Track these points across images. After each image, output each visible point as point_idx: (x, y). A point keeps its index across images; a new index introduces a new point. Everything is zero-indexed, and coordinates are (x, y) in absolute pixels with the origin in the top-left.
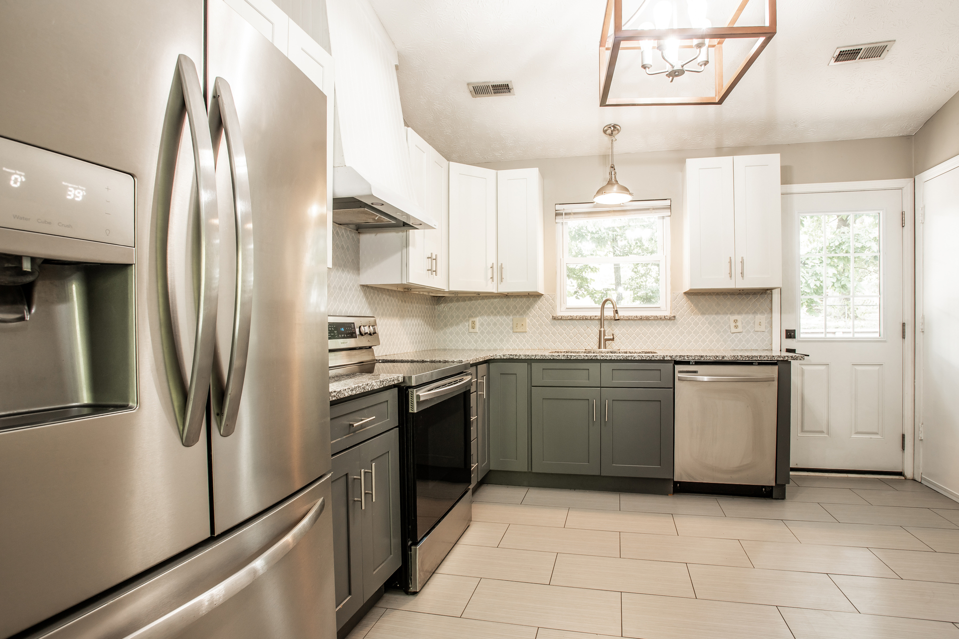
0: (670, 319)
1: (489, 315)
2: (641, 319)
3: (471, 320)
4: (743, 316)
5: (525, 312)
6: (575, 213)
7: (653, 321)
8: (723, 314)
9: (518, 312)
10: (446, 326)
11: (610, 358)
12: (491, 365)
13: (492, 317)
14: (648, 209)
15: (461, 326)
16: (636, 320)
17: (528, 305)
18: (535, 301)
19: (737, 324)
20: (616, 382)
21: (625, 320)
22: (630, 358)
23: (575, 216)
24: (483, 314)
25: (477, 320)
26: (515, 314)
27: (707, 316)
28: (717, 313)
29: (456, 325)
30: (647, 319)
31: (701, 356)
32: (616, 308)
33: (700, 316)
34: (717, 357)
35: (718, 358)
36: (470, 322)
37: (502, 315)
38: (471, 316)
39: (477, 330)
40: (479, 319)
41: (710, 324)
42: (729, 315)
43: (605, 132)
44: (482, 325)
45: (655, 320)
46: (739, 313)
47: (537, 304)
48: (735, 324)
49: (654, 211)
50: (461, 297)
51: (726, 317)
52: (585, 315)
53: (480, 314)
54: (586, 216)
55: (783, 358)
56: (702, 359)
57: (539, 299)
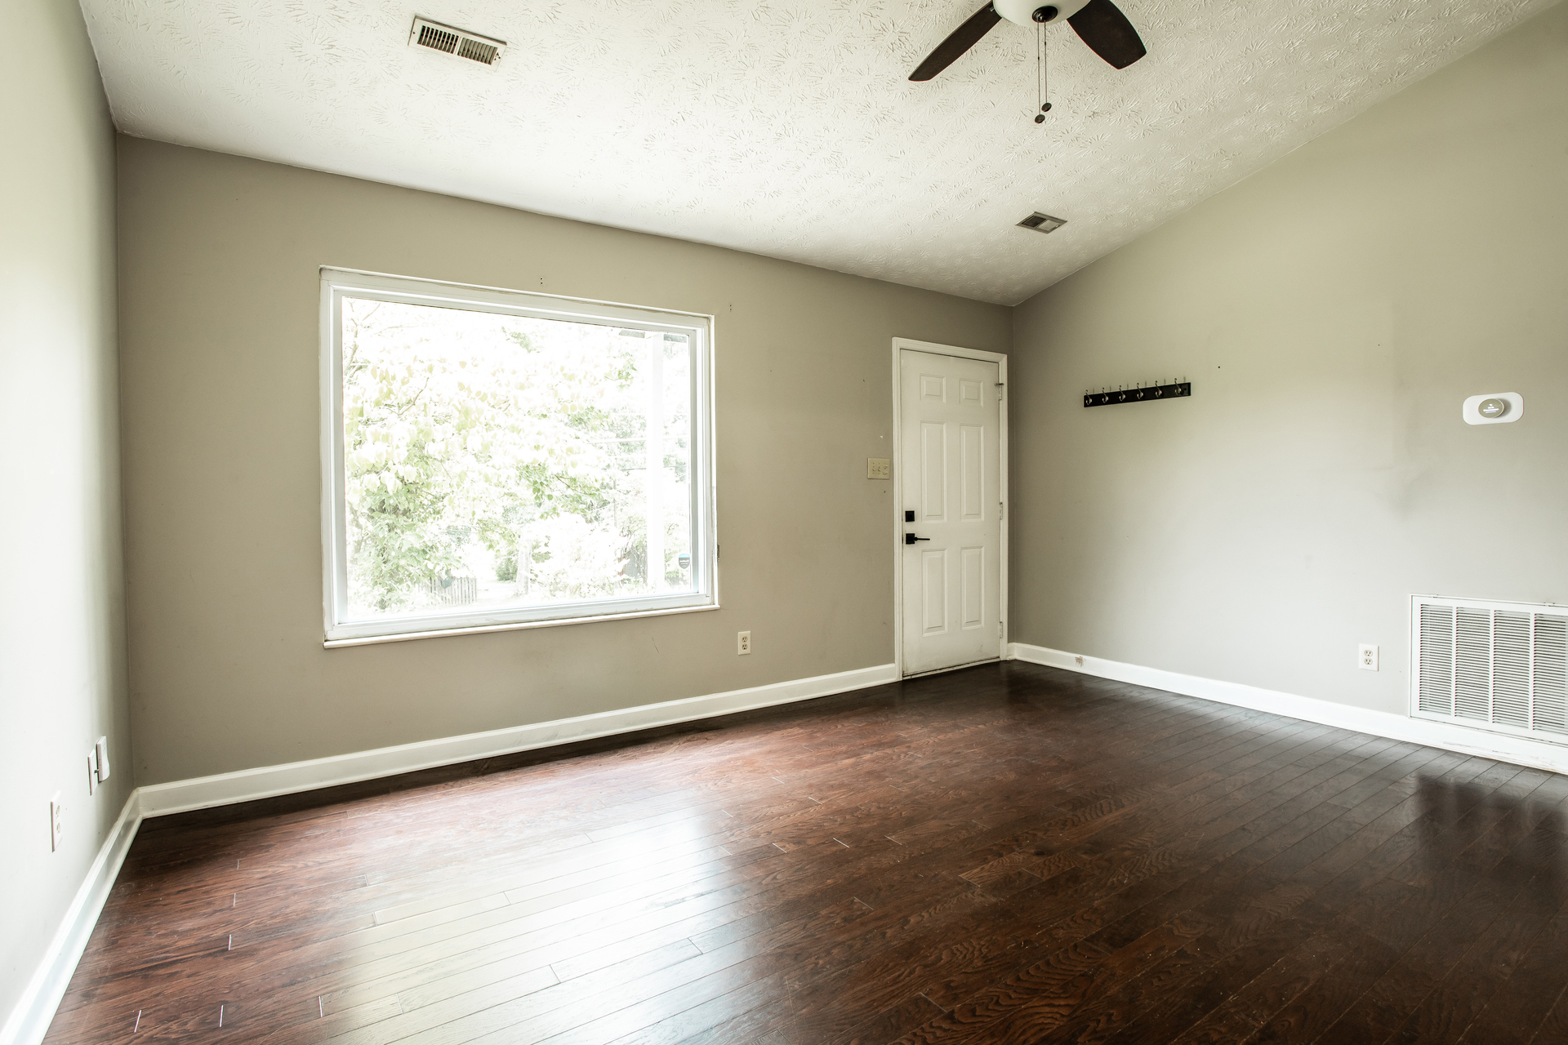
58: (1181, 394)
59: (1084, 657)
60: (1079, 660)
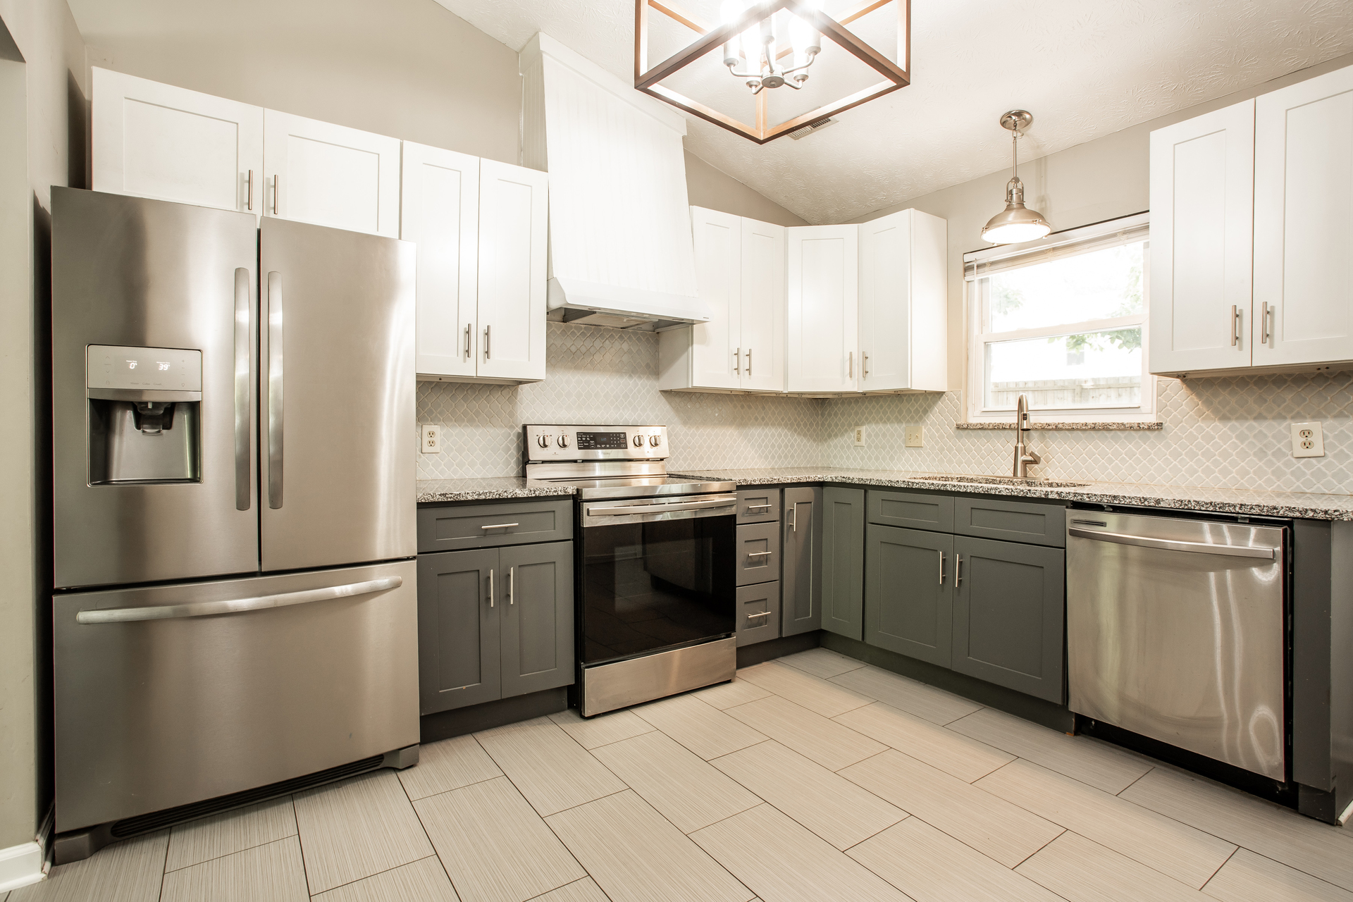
0: (1149, 429)
1: (877, 422)
2: (1094, 428)
3: (858, 429)
4: (1330, 422)
5: (921, 418)
6: (992, 263)
7: (1119, 433)
8: (1274, 418)
9: (912, 418)
10: (830, 436)
11: (965, 490)
12: (826, 489)
13: (881, 426)
14: (1114, 235)
15: (846, 437)
16: (1085, 430)
17: (925, 408)
18: (935, 403)
19: (1309, 439)
20: (976, 528)
21: (1068, 430)
22: (993, 492)
23: (993, 267)
24: (870, 422)
25: (863, 429)
26: (908, 422)
27: (1234, 423)
28: (1260, 417)
29: (841, 436)
30: (1106, 428)
31: (1114, 497)
32: (1027, 410)
33: (1217, 423)
34: (1145, 499)
35: (1146, 503)
36: (856, 431)
37: (892, 422)
38: (857, 425)
39: (863, 442)
40: (866, 430)
41: (1241, 438)
42: (1288, 422)
43: (1003, 124)
44: (869, 436)
45: (1119, 430)
46: (1317, 416)
47: (937, 405)
48: (1304, 439)
49: (1125, 236)
50: (846, 399)
51: (1281, 426)
52: (1002, 422)
53: (868, 421)
54: (1010, 264)
55: (1300, 512)
56: (1115, 502)
57: (940, 398)
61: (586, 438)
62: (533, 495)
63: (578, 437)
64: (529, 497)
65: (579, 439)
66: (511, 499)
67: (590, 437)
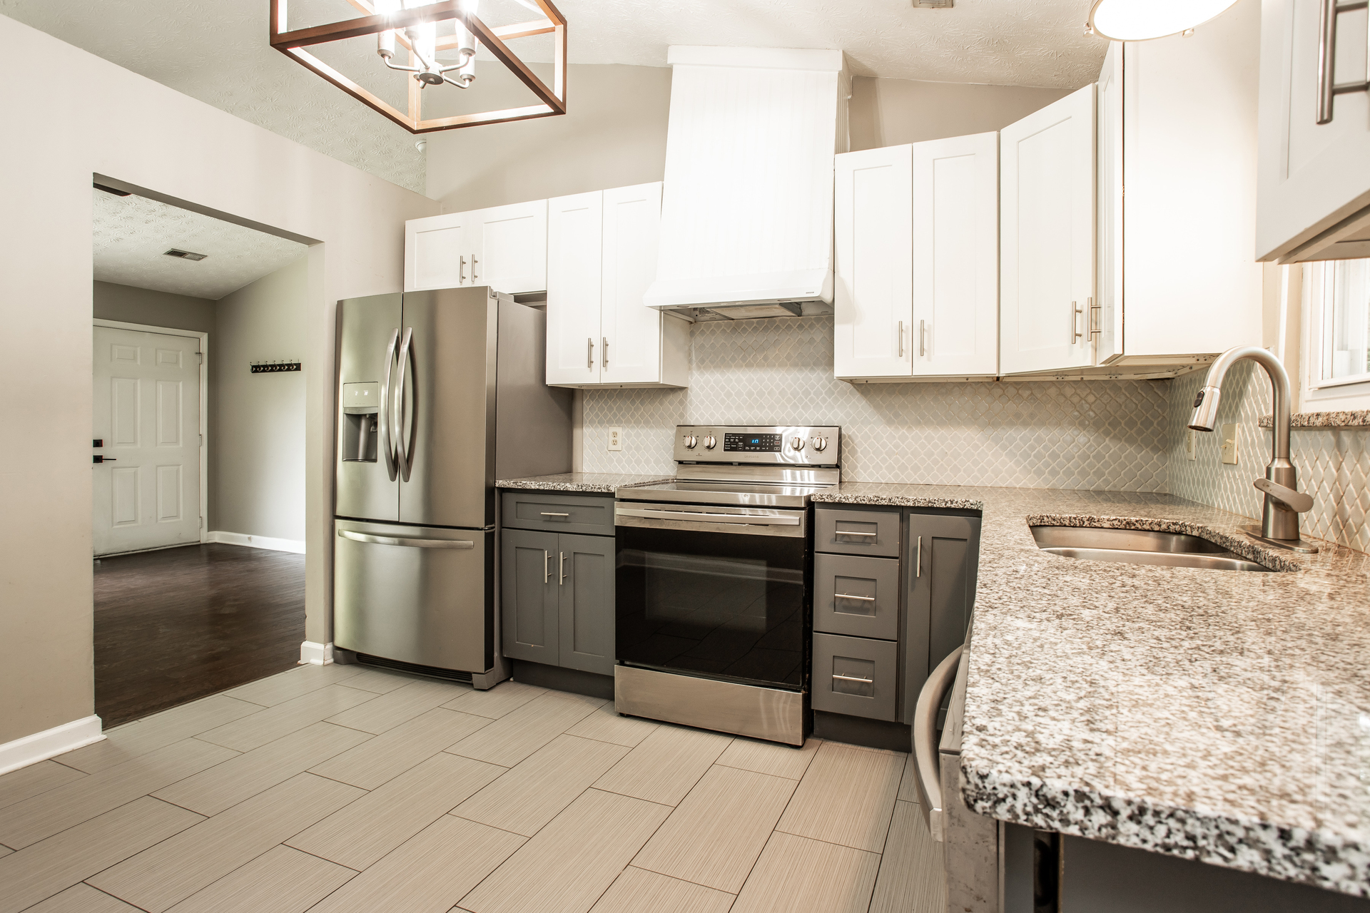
10: (1174, 442)
29: (1181, 442)
39: (1193, 454)
44: (1198, 441)
58: (296, 370)
59: (253, 536)
60: (250, 538)
61: (735, 439)
62: (581, 490)
63: (725, 439)
64: (577, 491)
65: (727, 440)
66: (563, 491)
67: (739, 439)
